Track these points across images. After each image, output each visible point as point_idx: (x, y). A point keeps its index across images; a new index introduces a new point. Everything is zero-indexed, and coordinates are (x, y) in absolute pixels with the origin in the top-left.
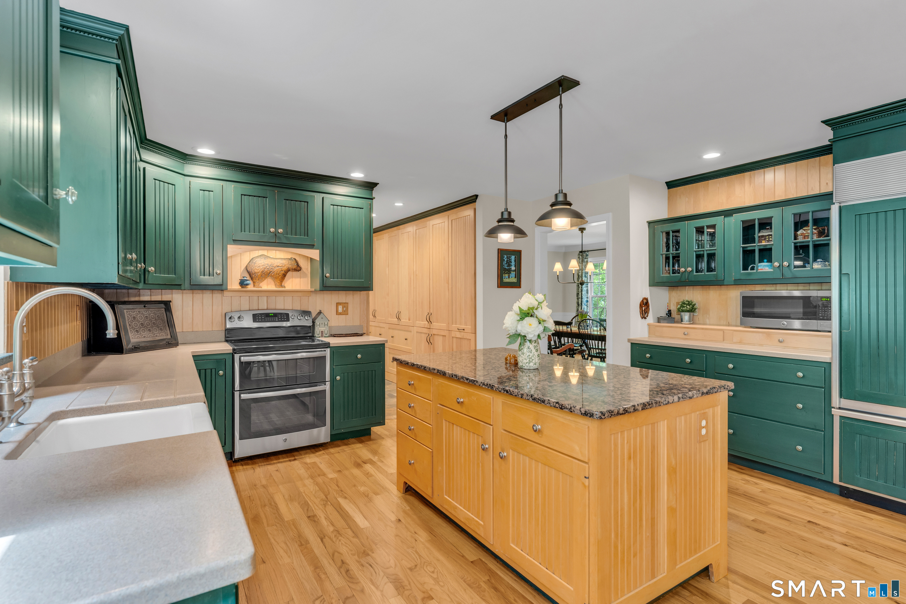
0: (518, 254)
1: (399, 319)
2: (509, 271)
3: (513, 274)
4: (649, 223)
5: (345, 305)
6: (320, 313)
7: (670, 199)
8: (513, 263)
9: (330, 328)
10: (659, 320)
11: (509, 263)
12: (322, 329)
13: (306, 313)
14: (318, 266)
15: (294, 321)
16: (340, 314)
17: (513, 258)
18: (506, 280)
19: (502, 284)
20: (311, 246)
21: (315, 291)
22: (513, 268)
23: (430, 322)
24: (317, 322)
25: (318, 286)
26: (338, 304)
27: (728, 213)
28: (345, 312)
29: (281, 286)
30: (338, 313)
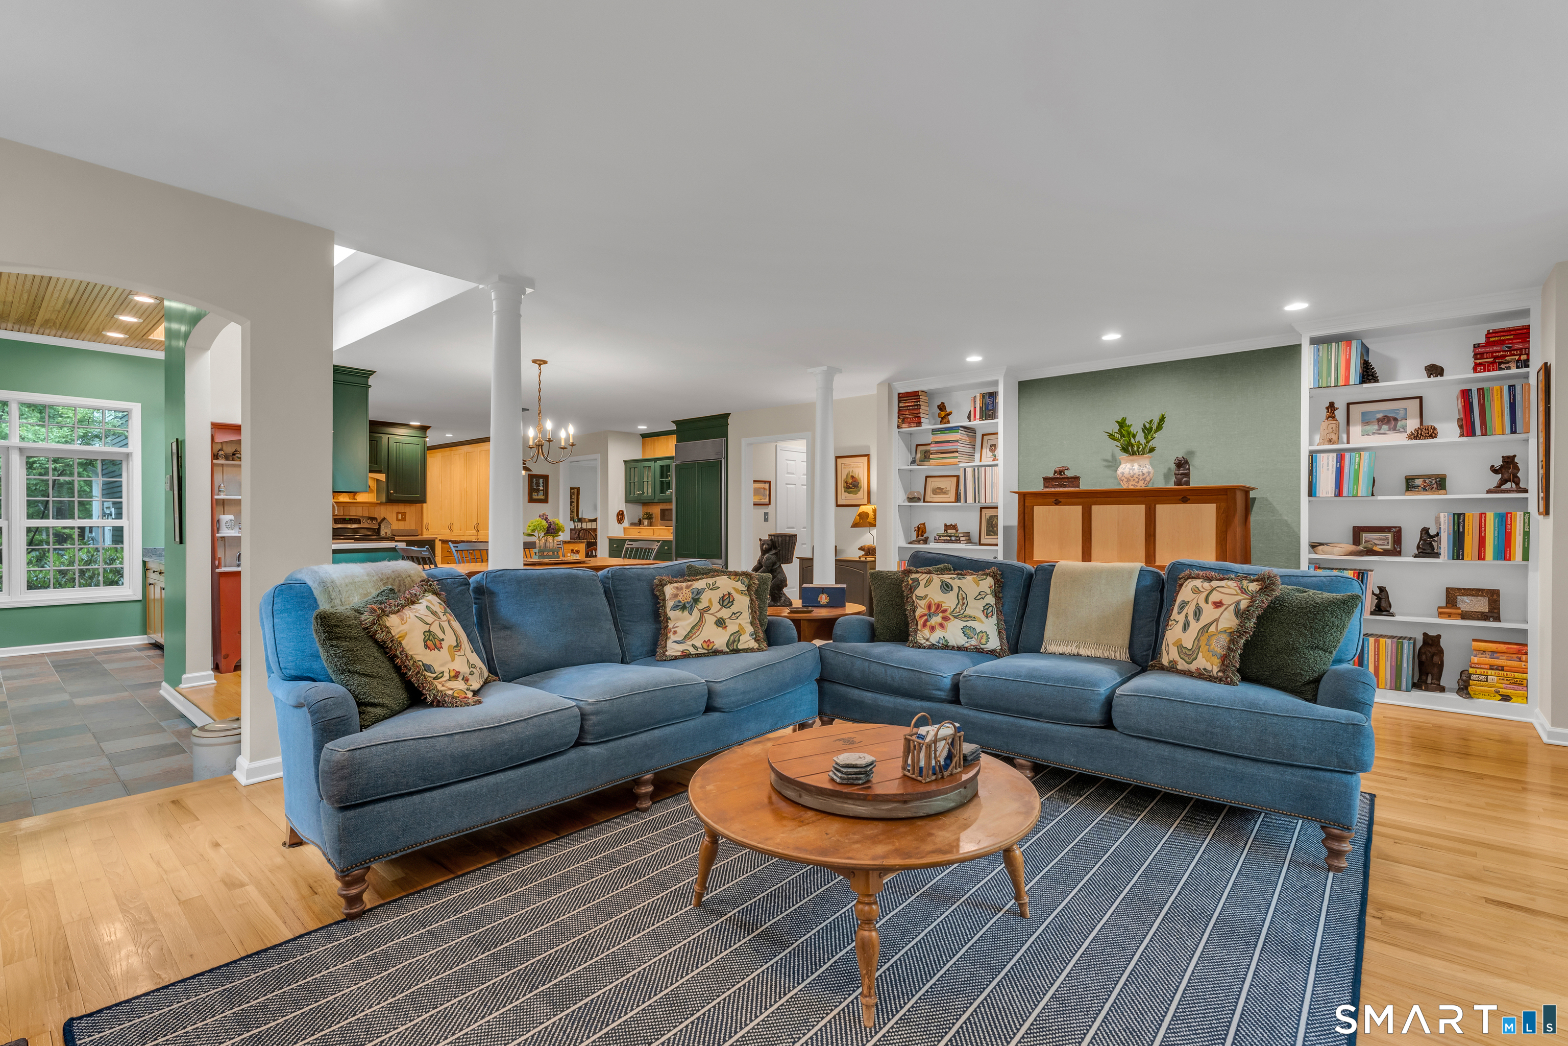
0: (546, 478)
1: (451, 530)
2: (538, 491)
3: (541, 493)
4: (625, 462)
5: (404, 514)
6: (384, 519)
7: (644, 445)
8: (541, 484)
9: (392, 530)
10: (632, 524)
11: (538, 484)
12: (386, 530)
13: (373, 519)
14: (385, 485)
15: (365, 524)
16: (400, 520)
17: (541, 481)
18: (535, 497)
19: (531, 500)
20: (380, 472)
21: (381, 504)
22: (541, 488)
23: (477, 530)
24: (382, 525)
25: (384, 499)
26: (398, 513)
27: (655, 460)
28: (404, 519)
29: (354, 499)
30: (397, 520)
